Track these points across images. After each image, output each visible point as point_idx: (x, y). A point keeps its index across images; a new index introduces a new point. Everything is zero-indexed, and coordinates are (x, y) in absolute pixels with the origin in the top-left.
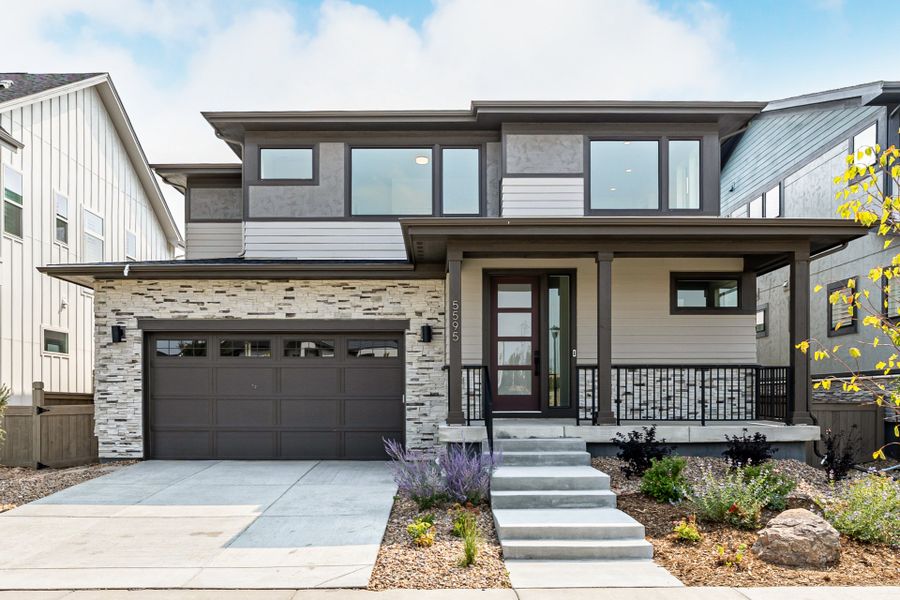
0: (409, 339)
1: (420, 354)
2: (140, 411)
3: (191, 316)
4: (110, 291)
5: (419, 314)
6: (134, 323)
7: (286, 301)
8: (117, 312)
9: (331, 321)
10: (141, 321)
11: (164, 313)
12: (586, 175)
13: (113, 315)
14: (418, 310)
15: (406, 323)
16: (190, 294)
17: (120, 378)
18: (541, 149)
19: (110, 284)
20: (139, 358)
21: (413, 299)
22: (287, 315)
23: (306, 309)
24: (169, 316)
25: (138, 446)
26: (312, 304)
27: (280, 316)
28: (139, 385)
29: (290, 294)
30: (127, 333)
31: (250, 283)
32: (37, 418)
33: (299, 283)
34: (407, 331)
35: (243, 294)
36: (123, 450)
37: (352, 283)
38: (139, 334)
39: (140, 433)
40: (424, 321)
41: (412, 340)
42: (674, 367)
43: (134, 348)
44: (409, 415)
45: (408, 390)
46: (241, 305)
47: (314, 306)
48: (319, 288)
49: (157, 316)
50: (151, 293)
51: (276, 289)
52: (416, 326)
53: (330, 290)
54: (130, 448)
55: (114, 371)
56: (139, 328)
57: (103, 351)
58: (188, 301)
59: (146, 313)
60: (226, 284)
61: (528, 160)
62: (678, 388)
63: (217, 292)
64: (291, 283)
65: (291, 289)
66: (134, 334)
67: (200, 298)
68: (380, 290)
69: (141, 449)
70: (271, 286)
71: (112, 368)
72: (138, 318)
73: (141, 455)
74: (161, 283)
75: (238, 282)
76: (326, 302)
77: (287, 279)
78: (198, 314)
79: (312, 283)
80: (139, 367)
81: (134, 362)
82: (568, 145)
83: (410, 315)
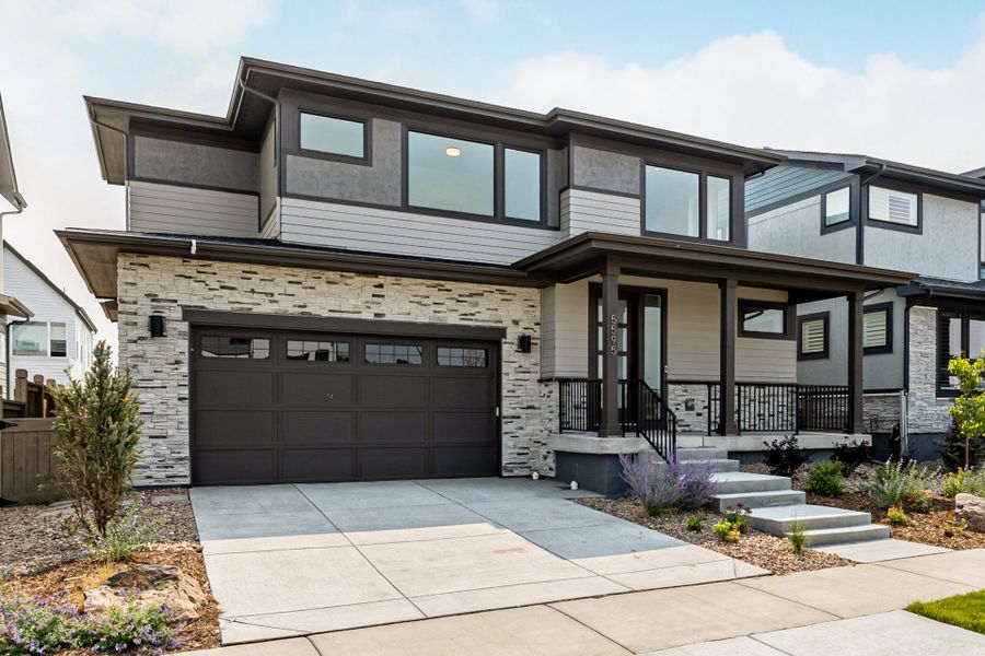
0: (505, 348)
1: (516, 365)
2: (186, 426)
3: (256, 310)
4: (142, 270)
5: (516, 323)
6: (178, 314)
7: (375, 299)
8: (154, 298)
9: (424, 325)
10: (188, 313)
11: (221, 303)
12: (642, 197)
13: (148, 301)
14: (516, 318)
15: (502, 332)
16: (257, 282)
17: (157, 383)
18: (604, 165)
19: (142, 260)
20: (185, 358)
21: (511, 306)
22: (376, 315)
23: (398, 310)
24: (228, 308)
25: (184, 470)
26: (403, 304)
27: (368, 315)
28: (185, 392)
29: (378, 291)
30: (169, 325)
31: (331, 275)
33: (390, 279)
34: (504, 340)
35: (323, 287)
36: (162, 474)
37: (448, 285)
38: (185, 327)
39: (186, 453)
40: (520, 331)
41: (508, 350)
43: (181, 346)
44: (505, 428)
45: (505, 402)
46: (320, 300)
47: (407, 307)
48: (413, 287)
49: (211, 306)
50: (203, 277)
51: (364, 283)
52: (513, 335)
53: (424, 291)
54: (170, 472)
55: (148, 374)
56: (184, 319)
57: (132, 347)
58: (253, 291)
59: (195, 302)
60: (301, 274)
61: (593, 174)
63: (290, 282)
64: (380, 280)
65: (381, 286)
66: (178, 327)
67: (269, 288)
68: (477, 294)
69: (188, 473)
70: (358, 280)
71: (146, 370)
72: (183, 307)
73: (187, 481)
74: (216, 266)
75: (317, 273)
76: (418, 303)
77: (375, 274)
78: (267, 308)
79: (405, 281)
80: (185, 369)
81: (177, 362)
82: (627, 166)
83: (507, 323)
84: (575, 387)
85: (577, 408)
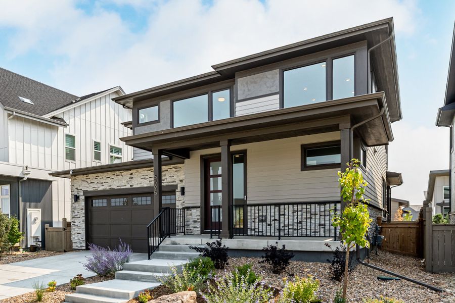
0: (177, 193)
1: (182, 202)
2: (84, 230)
3: (99, 189)
4: (75, 181)
5: (181, 181)
6: (81, 193)
7: (131, 179)
9: (147, 187)
10: (85, 192)
11: (91, 188)
12: (281, 92)
13: (76, 190)
14: (181, 179)
15: (176, 186)
16: (99, 180)
17: (78, 216)
18: (256, 83)
19: (75, 178)
20: (84, 208)
21: (179, 174)
22: (131, 186)
23: (137, 183)
24: (92, 190)
27: (128, 186)
28: (84, 219)
29: (132, 176)
30: (80, 197)
31: (118, 173)
32: (63, 232)
33: (135, 171)
34: (177, 190)
35: (115, 178)
36: (79, 246)
39: (84, 239)
41: (178, 195)
42: (302, 203)
43: (82, 203)
46: (115, 183)
47: (140, 180)
48: (142, 172)
49: (89, 190)
50: (87, 180)
51: (126, 174)
54: (81, 245)
55: (77, 214)
56: (83, 195)
58: (98, 183)
59: (86, 189)
60: (110, 174)
61: (249, 90)
62: (304, 216)
63: (107, 178)
64: (132, 171)
65: (132, 174)
66: (82, 198)
67: (102, 181)
68: (165, 171)
69: (85, 245)
70: (125, 173)
71: (76, 212)
72: (83, 191)
73: (85, 248)
74: (90, 176)
75: (114, 173)
76: (145, 178)
77: (130, 169)
78: (101, 188)
79: (139, 170)
80: (84, 211)
81: (82, 209)
82: (271, 77)
83: (178, 182)
84: (194, 211)
85: (195, 222)
